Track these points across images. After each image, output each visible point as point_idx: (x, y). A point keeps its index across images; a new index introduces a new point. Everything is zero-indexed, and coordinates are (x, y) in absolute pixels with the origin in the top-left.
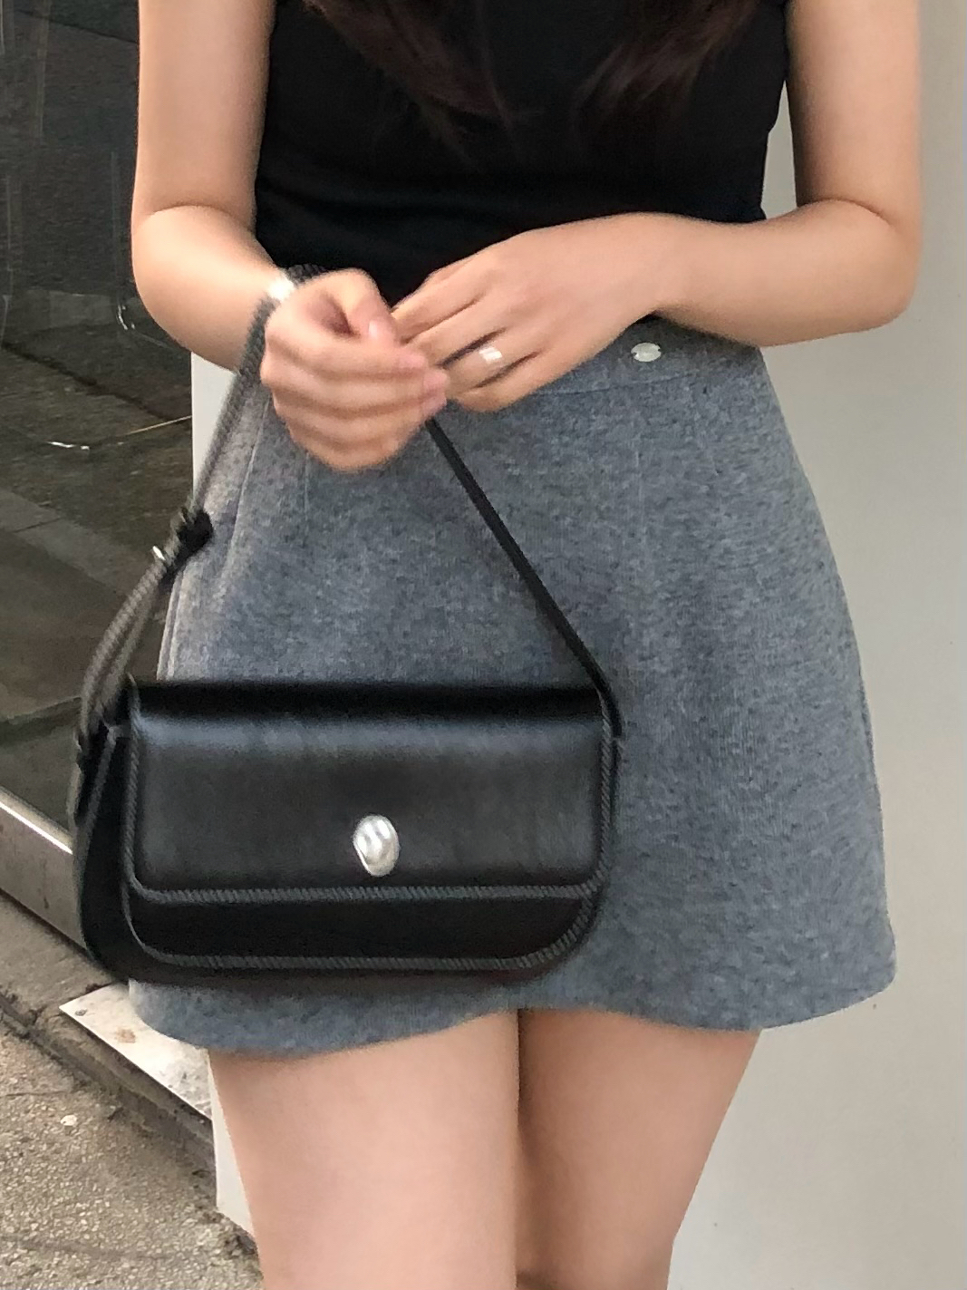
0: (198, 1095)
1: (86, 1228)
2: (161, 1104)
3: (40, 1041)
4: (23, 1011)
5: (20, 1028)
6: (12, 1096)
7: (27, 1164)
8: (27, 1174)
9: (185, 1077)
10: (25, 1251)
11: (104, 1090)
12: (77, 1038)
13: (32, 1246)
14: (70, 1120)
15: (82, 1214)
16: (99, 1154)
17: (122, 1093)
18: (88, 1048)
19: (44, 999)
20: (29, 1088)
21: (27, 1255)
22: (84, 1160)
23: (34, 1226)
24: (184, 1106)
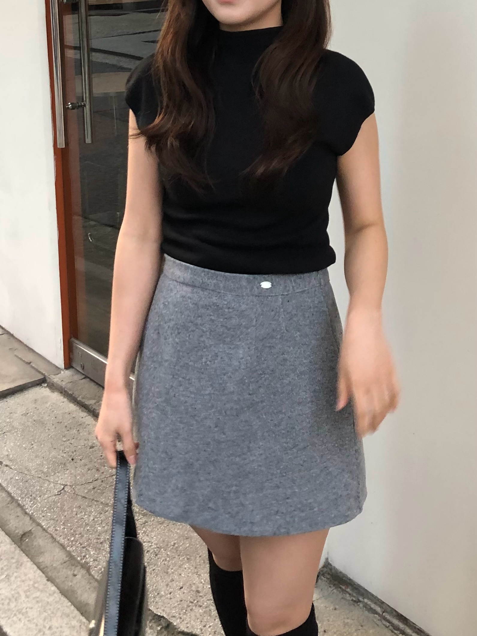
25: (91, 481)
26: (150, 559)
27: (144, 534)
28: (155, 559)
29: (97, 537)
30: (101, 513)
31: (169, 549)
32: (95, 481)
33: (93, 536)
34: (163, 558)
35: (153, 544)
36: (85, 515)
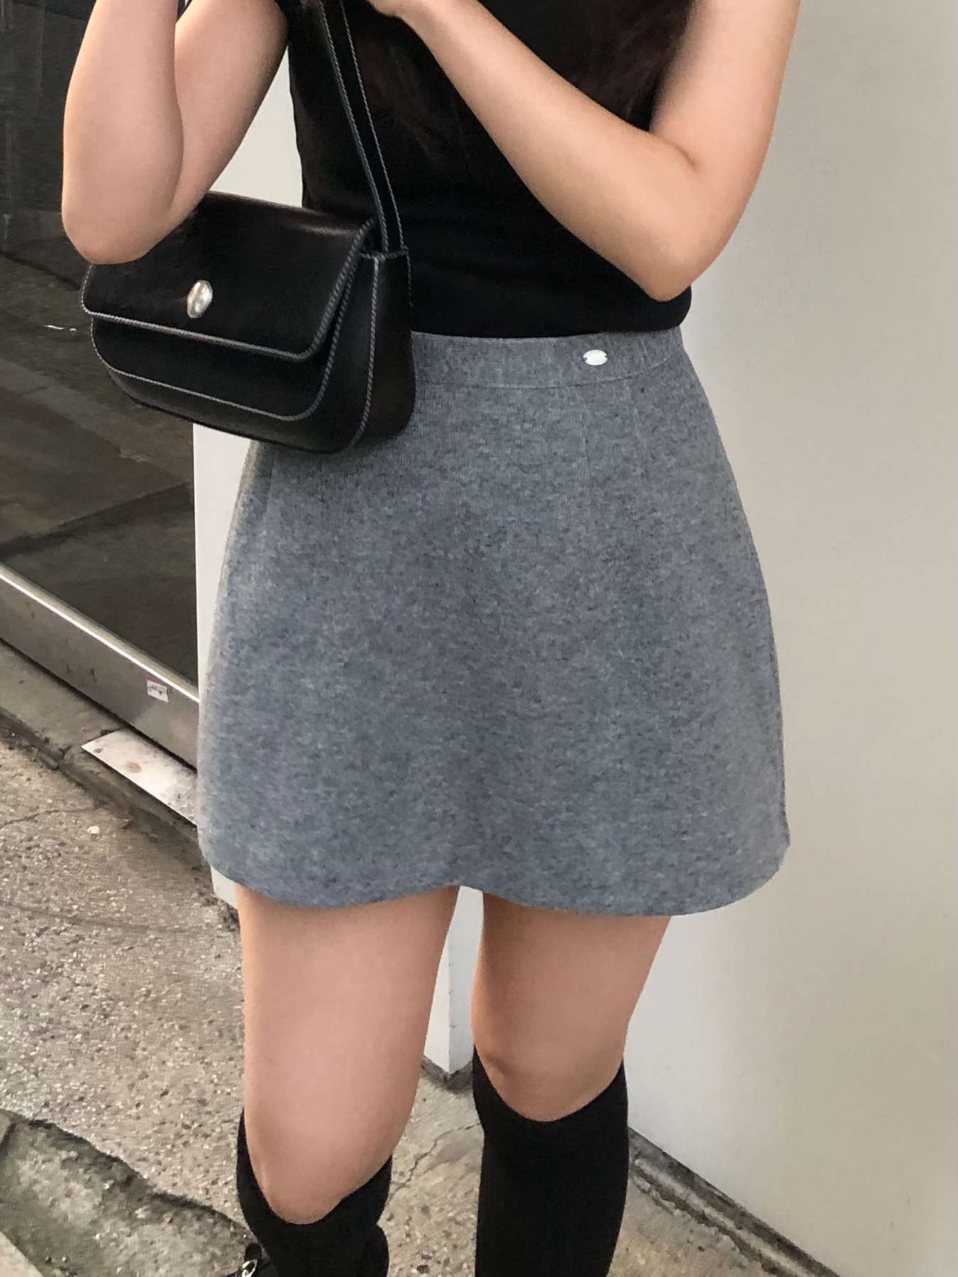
0: (189, 809)
1: (116, 909)
2: (165, 817)
3: (68, 772)
4: (54, 749)
5: (52, 763)
6: (49, 813)
7: (64, 862)
8: (66, 869)
9: (179, 797)
10: (70, 925)
11: (119, 806)
12: (97, 770)
13: (75, 921)
14: (94, 830)
15: (112, 898)
16: (120, 855)
17: (133, 810)
18: (105, 776)
19: (70, 740)
20: (61, 806)
21: (71, 928)
22: (108, 858)
23: (75, 907)
24: (180, 818)
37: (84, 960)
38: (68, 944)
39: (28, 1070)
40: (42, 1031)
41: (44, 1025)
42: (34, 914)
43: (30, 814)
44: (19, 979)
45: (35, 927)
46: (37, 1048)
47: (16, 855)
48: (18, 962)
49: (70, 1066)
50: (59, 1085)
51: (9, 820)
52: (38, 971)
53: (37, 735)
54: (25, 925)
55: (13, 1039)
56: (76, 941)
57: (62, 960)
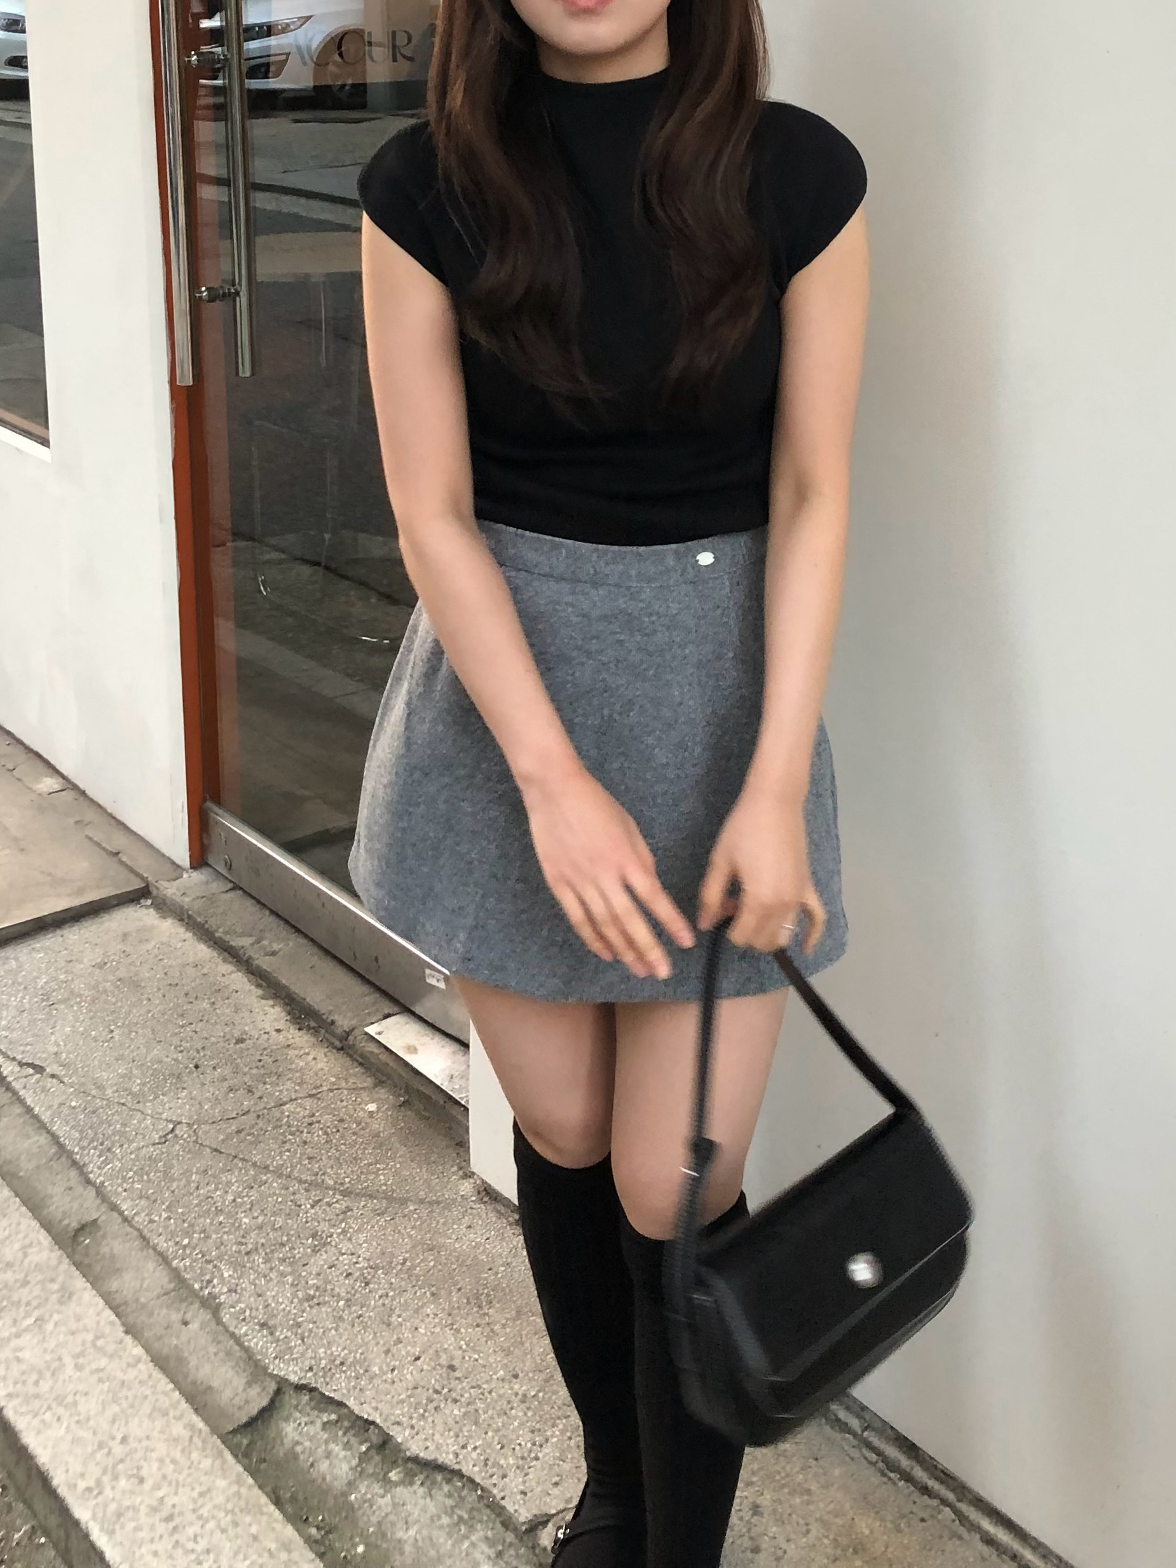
0: (458, 1090)
3: (351, 1052)
4: (339, 1031)
5: (337, 1043)
6: (331, 1090)
7: (342, 1137)
8: (342, 1144)
10: (342, 1197)
11: (395, 1086)
12: (376, 1051)
13: (346, 1193)
14: (372, 1107)
15: (381, 1172)
16: (392, 1131)
17: (409, 1090)
18: (385, 1058)
19: (354, 1023)
20: (343, 1084)
21: (342, 1200)
22: (382, 1135)
24: (451, 1098)
25: (234, 1116)
26: (353, 1292)
27: (342, 1237)
28: (363, 1292)
29: (240, 1239)
30: (252, 1187)
31: (394, 1271)
32: (243, 1115)
33: (231, 1237)
34: (380, 1292)
35: (360, 1259)
36: (216, 1189)
37: (351, 1230)
38: (337, 1215)
39: (296, 1335)
40: (310, 1298)
41: (312, 1292)
42: (310, 1186)
43: (314, 1091)
44: (292, 1248)
45: (310, 1198)
46: (305, 1315)
47: (298, 1130)
48: (292, 1232)
49: (333, 1332)
50: (322, 1350)
51: (293, 1097)
52: (310, 1241)
53: (324, 1017)
54: (301, 1198)
55: (284, 1306)
56: (344, 1213)
57: (332, 1230)
